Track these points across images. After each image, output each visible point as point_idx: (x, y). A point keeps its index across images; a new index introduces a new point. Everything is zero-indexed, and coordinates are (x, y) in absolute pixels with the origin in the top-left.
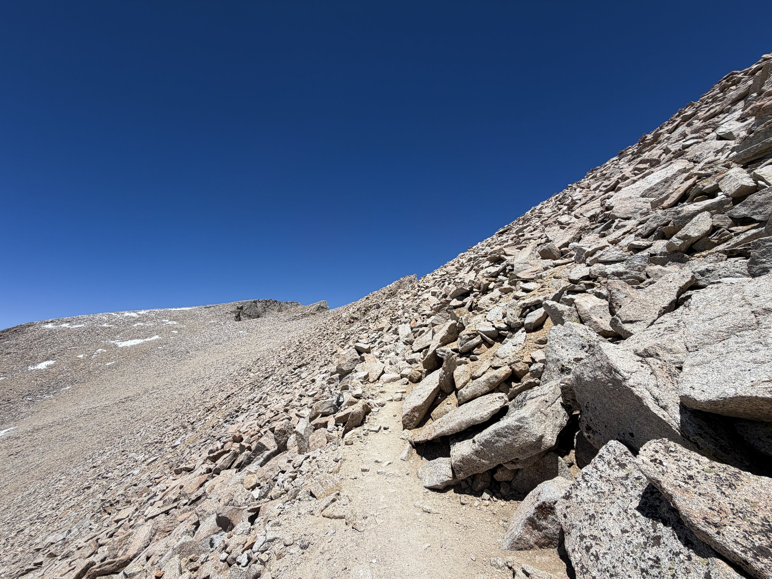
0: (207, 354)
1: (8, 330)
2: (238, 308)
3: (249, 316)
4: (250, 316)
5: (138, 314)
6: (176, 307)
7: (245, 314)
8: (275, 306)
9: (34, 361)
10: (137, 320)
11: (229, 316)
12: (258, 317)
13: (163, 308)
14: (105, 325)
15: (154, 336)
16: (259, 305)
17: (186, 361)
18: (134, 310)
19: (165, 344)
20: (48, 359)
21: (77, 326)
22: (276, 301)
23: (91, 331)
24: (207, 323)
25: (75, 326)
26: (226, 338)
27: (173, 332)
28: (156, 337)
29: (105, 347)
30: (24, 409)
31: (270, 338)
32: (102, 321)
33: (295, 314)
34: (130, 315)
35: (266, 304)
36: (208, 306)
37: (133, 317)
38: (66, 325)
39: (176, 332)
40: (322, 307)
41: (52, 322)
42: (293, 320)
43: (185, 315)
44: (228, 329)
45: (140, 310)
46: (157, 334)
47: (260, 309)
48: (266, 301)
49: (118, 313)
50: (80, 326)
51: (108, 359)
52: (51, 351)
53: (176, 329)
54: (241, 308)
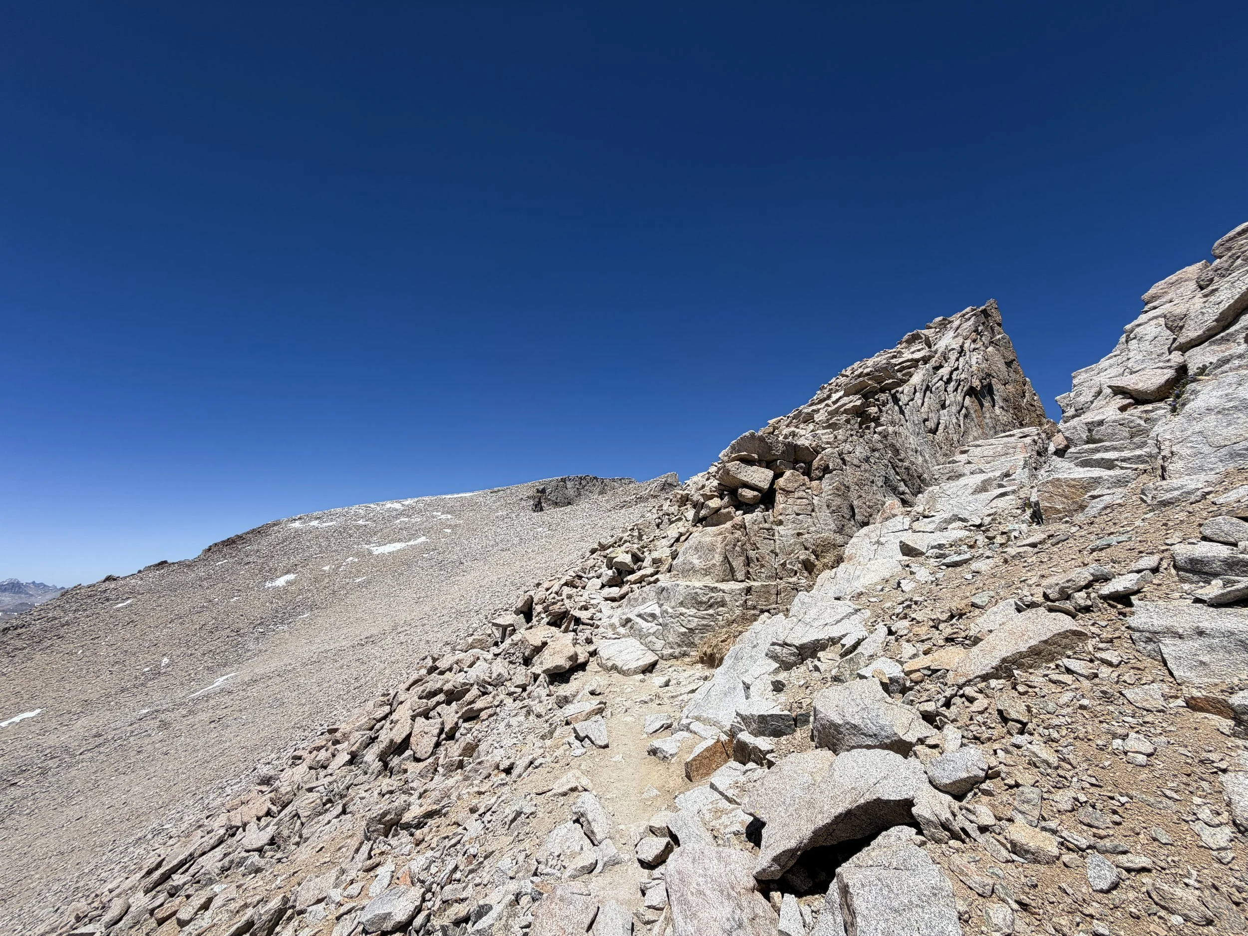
0: (487, 567)
1: (251, 530)
2: (538, 491)
3: (556, 504)
5: (403, 505)
6: (452, 493)
7: (549, 500)
8: (594, 485)
9: (273, 574)
10: (401, 514)
11: (524, 503)
12: (569, 503)
13: (436, 495)
14: (361, 522)
15: (420, 537)
16: (569, 484)
17: (457, 578)
18: (398, 499)
19: (433, 550)
20: (288, 572)
21: (327, 524)
22: (595, 478)
23: (343, 531)
24: (493, 516)
25: (325, 524)
26: (516, 540)
27: (446, 530)
28: (423, 539)
29: (357, 554)
30: (251, 646)
32: (357, 516)
33: (624, 498)
34: (392, 506)
35: (580, 484)
36: (496, 489)
37: (396, 510)
38: (315, 523)
39: (449, 531)
40: (670, 485)
41: (300, 518)
42: (622, 507)
43: (464, 504)
44: (522, 526)
45: (406, 498)
46: (424, 535)
47: (571, 492)
48: (581, 478)
49: (377, 505)
50: (331, 524)
51: (359, 573)
52: (293, 560)
53: (449, 526)
54: (543, 491)
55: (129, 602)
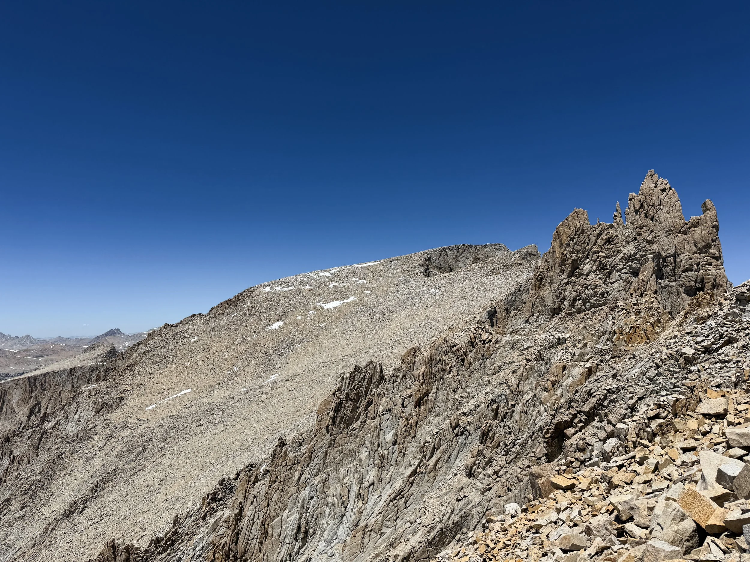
0: (402, 317)
1: (241, 294)
2: (426, 260)
4: (440, 268)
5: (331, 273)
6: (362, 262)
7: (434, 266)
8: (469, 252)
9: (269, 322)
10: (332, 280)
11: (417, 270)
12: (451, 268)
13: (351, 264)
14: (307, 287)
15: (350, 297)
16: (449, 253)
17: (385, 323)
18: (325, 268)
19: (362, 306)
20: (277, 321)
21: (287, 289)
22: (470, 246)
23: (299, 293)
25: (285, 289)
26: (418, 299)
27: (366, 292)
28: (352, 298)
29: (314, 309)
31: (464, 298)
32: (304, 283)
33: (494, 266)
34: (324, 274)
35: (458, 252)
36: (393, 259)
37: (327, 277)
38: (278, 288)
39: (369, 292)
40: (531, 254)
41: (268, 285)
42: (492, 274)
43: (372, 272)
44: (419, 288)
45: (331, 268)
46: (352, 295)
47: (451, 259)
48: (458, 247)
49: (314, 274)
50: (290, 288)
51: (320, 321)
52: (278, 313)
53: (368, 289)
54: (430, 259)
55: (196, 338)
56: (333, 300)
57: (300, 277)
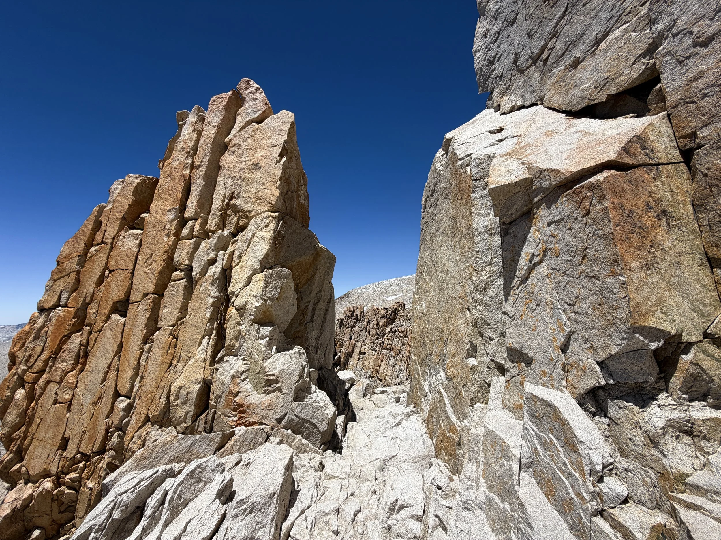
56: (391, 296)
57: (374, 284)
